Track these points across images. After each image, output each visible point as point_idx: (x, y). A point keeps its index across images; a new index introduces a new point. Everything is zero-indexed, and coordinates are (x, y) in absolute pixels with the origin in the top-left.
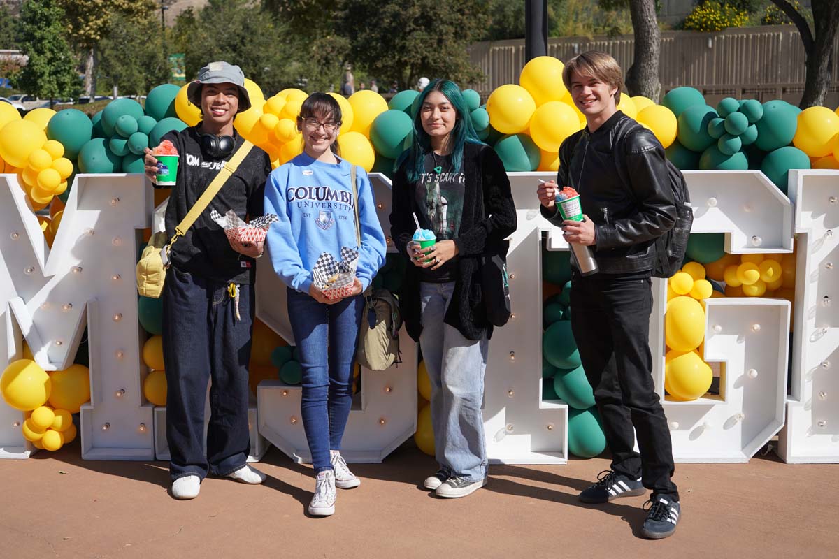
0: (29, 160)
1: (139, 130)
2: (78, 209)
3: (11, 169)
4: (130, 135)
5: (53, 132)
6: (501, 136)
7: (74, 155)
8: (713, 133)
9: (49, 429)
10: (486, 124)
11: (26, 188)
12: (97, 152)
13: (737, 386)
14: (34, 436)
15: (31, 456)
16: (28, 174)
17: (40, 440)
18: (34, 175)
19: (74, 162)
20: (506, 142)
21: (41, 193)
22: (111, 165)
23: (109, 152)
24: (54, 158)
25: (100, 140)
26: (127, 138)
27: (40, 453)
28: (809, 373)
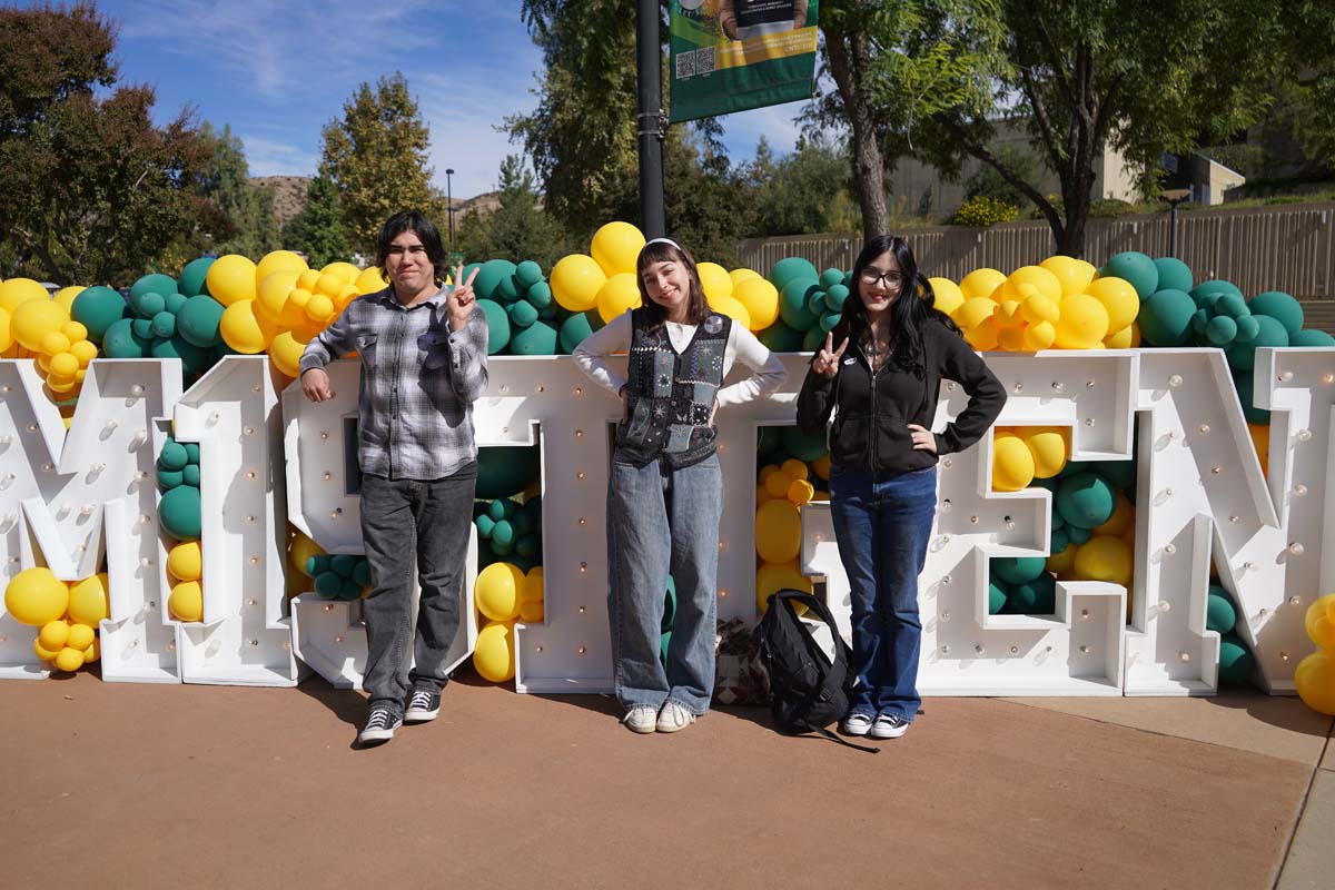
0: (41, 345)
1: (166, 310)
2: (101, 396)
3: (28, 355)
4: (154, 315)
5: (76, 315)
6: (570, 313)
7: (97, 338)
8: (814, 310)
9: (66, 645)
10: (548, 300)
11: (43, 374)
12: (121, 335)
14: (49, 654)
15: (51, 676)
16: (41, 358)
17: (55, 659)
18: (48, 359)
19: (98, 345)
20: (573, 319)
21: (56, 380)
22: (138, 349)
23: (135, 335)
24: (73, 341)
25: (129, 320)
26: (151, 319)
27: (59, 674)
28: (930, 590)
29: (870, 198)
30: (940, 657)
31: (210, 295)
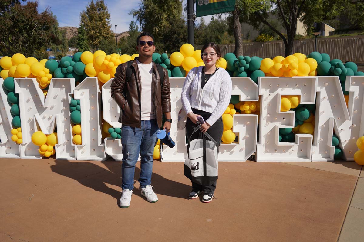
0: (39, 74)
1: (70, 66)
2: (54, 88)
3: (34, 77)
4: (67, 67)
5: (46, 66)
6: (175, 67)
7: (52, 73)
8: (236, 66)
9: (46, 151)
10: (169, 63)
11: (39, 82)
12: (59, 72)
13: (243, 139)
14: (42, 153)
15: (42, 158)
16: (39, 78)
17: (44, 154)
18: (40, 78)
19: (53, 74)
20: (176, 68)
21: (42, 83)
22: (63, 76)
23: (62, 72)
24: (46, 73)
25: (60, 68)
26: (67, 68)
27: (45, 158)
28: (264, 136)
29: (237, 35)
30: (266, 153)
31: (82, 62)
